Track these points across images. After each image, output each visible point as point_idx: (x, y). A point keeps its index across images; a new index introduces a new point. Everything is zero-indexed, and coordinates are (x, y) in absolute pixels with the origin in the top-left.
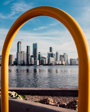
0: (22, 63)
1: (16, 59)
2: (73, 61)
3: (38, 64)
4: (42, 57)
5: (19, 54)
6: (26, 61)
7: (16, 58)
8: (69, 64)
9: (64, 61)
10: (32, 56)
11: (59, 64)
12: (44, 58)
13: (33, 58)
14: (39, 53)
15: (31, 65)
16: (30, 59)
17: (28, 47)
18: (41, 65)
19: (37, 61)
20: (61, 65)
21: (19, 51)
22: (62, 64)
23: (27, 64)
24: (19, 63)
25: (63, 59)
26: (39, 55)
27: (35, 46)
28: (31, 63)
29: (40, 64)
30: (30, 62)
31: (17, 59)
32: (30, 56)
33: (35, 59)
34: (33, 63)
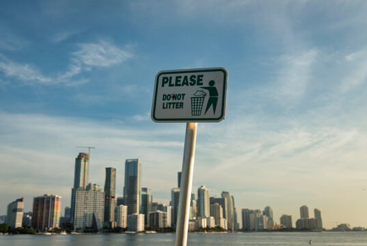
0: (89, 224)
1: (67, 210)
2: (252, 216)
3: (141, 226)
4: (154, 205)
5: (80, 194)
6: (100, 217)
7: (69, 206)
8: (241, 227)
9: (224, 217)
10: (120, 202)
11: (208, 229)
12: (161, 207)
13: (124, 208)
14: (145, 190)
15: (118, 230)
16: (116, 211)
17: (109, 171)
18: (149, 229)
19: (136, 217)
20: (213, 229)
21: (81, 185)
22: (218, 229)
23: (104, 228)
24: (79, 224)
25: (221, 209)
26: (145, 198)
27: (132, 168)
28: (119, 223)
29: (146, 229)
30: (116, 220)
31: (71, 211)
32: (116, 199)
33: (131, 211)
34: (124, 224)
